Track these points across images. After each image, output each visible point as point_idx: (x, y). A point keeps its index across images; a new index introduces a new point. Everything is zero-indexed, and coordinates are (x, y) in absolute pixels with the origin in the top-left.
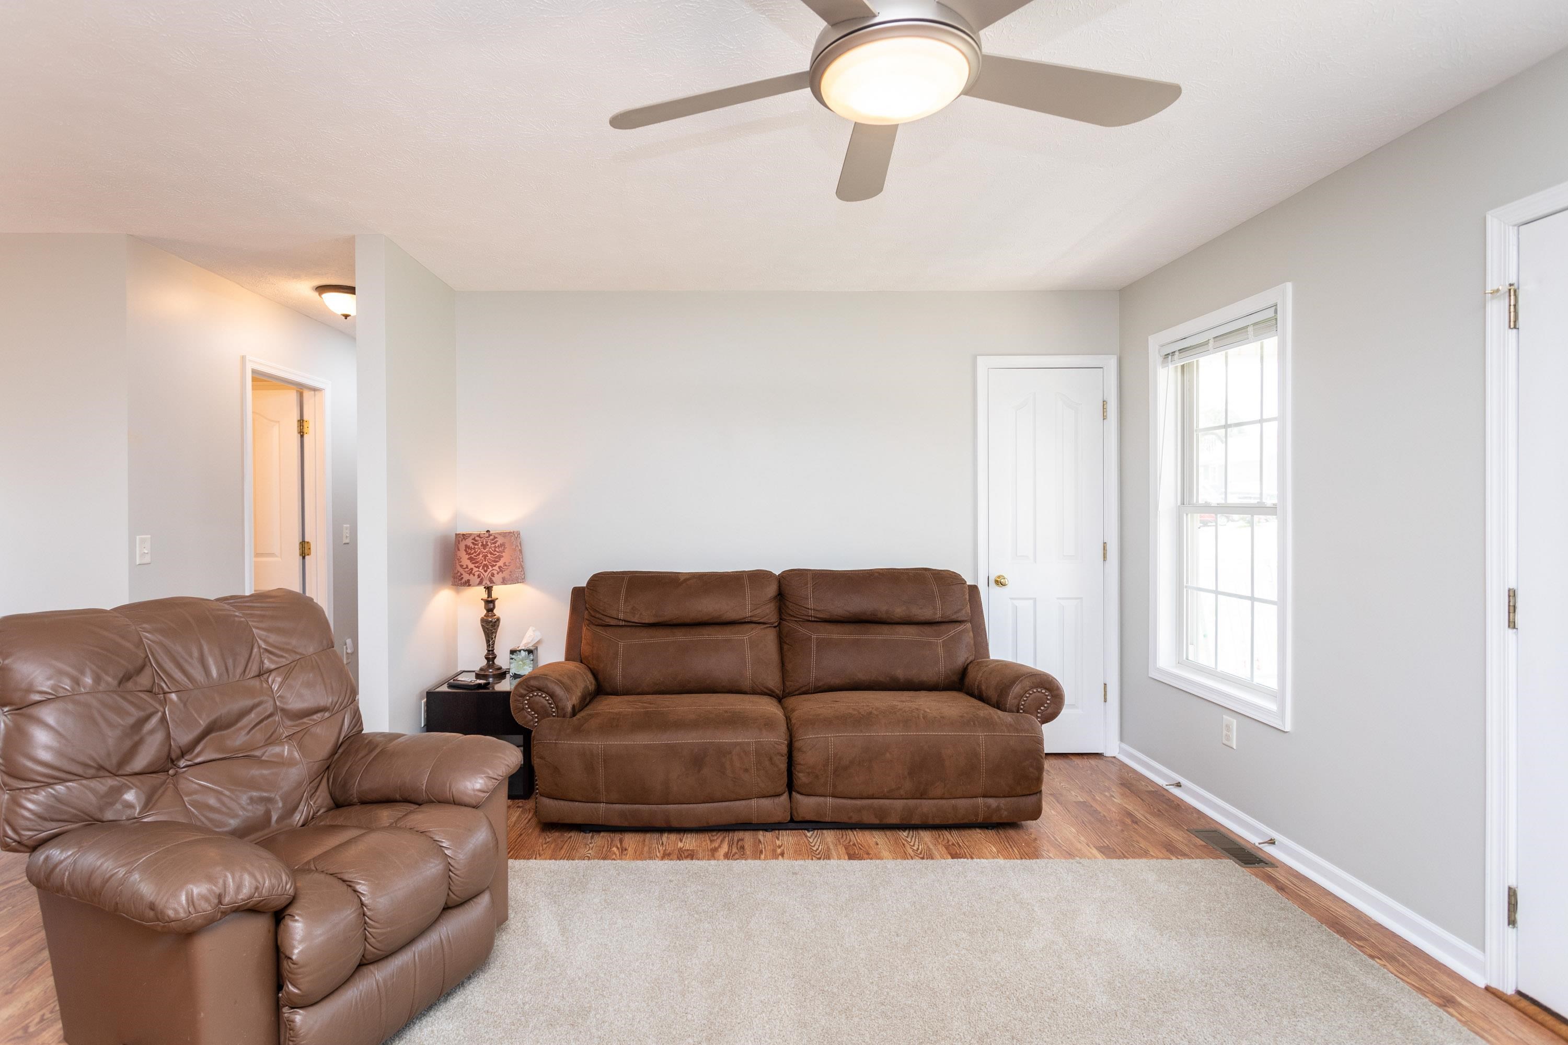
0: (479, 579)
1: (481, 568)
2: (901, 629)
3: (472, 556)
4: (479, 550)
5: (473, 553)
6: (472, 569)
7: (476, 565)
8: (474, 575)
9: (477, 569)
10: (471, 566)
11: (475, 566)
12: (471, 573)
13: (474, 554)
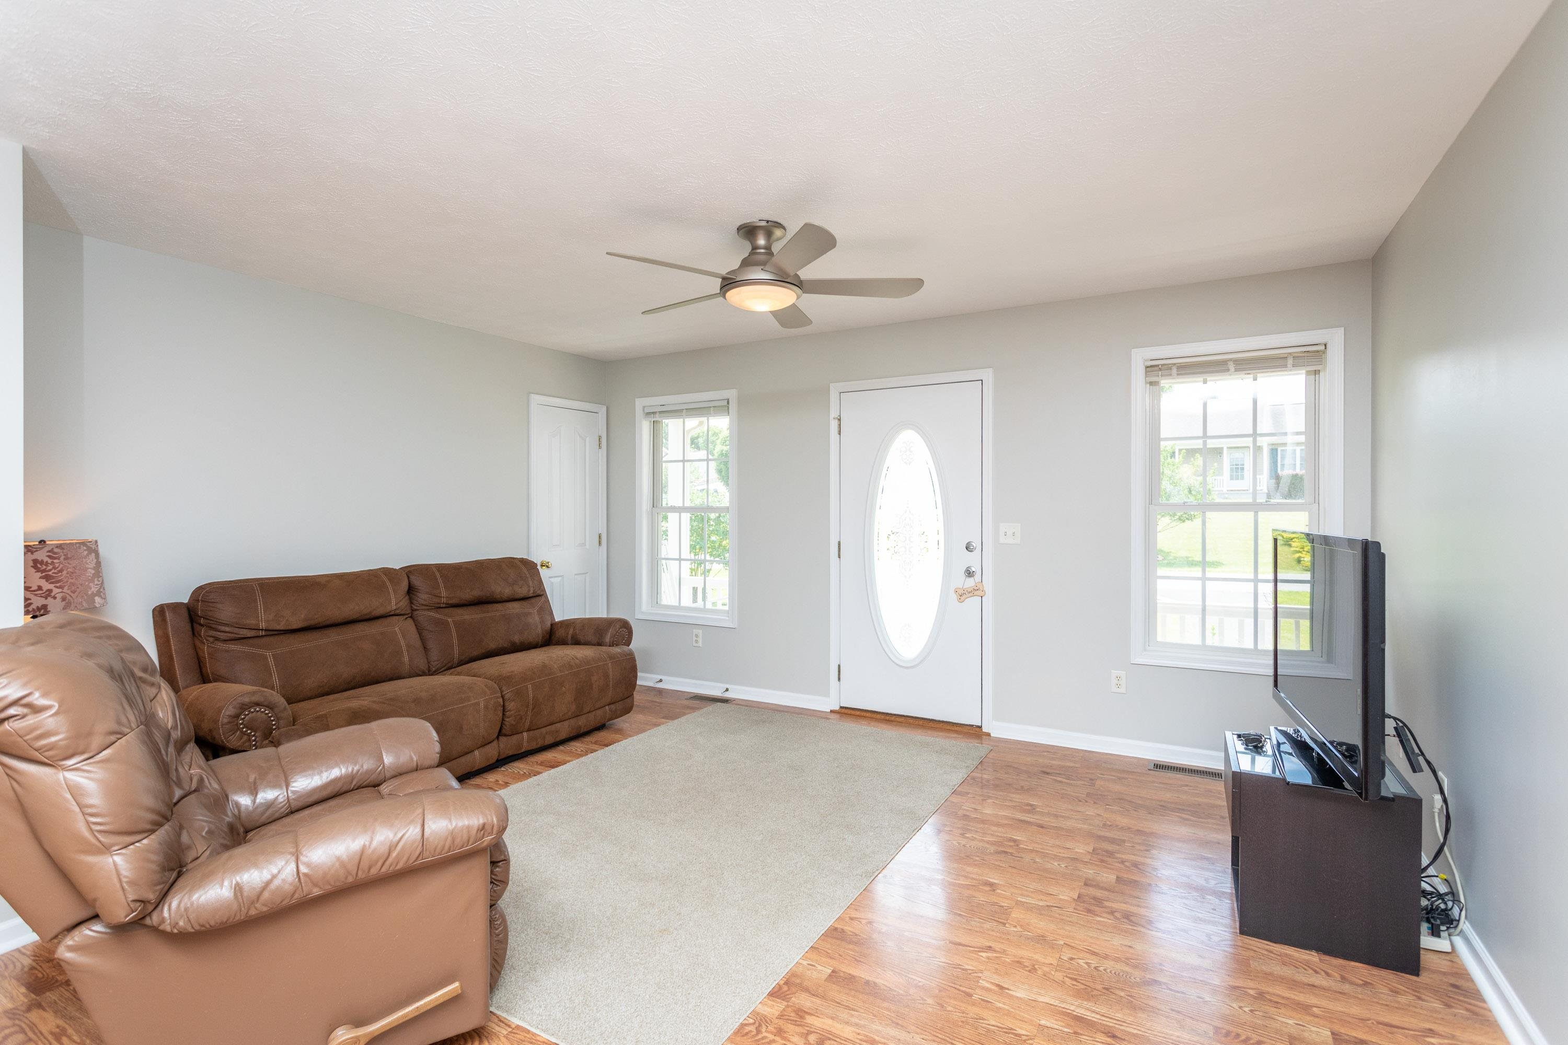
0: (64, 602)
1: (66, 588)
2: (510, 605)
3: (50, 573)
4: (61, 566)
5: (50, 570)
6: (50, 591)
7: (58, 585)
8: (55, 598)
9: (60, 590)
10: (46, 586)
11: (55, 586)
12: (49, 595)
13: (53, 571)
